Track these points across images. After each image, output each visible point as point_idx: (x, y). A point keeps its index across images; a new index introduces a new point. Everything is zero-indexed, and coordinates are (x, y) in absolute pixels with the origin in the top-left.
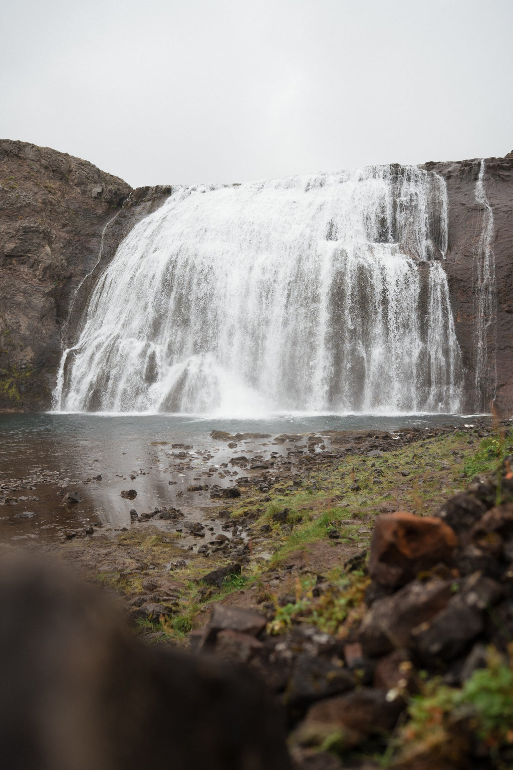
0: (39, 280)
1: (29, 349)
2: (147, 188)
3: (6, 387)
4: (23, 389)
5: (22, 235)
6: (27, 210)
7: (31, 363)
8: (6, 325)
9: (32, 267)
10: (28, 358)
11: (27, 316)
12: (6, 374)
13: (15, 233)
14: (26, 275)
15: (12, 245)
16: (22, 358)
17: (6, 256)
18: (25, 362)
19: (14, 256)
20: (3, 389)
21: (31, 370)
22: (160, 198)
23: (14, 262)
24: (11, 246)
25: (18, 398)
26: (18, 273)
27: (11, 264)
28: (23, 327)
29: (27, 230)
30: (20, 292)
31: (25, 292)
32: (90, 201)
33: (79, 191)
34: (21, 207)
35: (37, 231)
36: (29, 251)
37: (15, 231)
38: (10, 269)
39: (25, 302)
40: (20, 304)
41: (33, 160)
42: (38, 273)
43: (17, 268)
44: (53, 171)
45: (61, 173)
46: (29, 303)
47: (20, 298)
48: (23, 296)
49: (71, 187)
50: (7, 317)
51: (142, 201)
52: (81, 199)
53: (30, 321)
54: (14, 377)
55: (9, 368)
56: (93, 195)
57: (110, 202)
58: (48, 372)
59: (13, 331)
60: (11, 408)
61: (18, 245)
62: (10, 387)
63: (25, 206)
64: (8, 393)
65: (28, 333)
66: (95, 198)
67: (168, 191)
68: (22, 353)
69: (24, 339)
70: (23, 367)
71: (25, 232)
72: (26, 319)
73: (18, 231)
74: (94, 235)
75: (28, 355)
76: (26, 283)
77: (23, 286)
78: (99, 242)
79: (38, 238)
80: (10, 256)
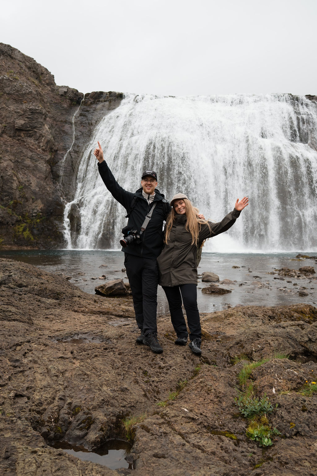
0: (43, 150)
1: (39, 201)
2: (101, 93)
3: (21, 230)
4: (35, 232)
5: (29, 115)
6: (30, 96)
7: (41, 212)
8: (19, 182)
9: (37, 140)
10: (38, 208)
11: (35, 176)
12: (21, 220)
13: (22, 113)
14: (33, 145)
15: (22, 122)
16: (34, 208)
17: (17, 129)
18: (35, 211)
19: (22, 130)
20: (19, 232)
21: (41, 218)
22: (115, 100)
23: (22, 134)
24: (20, 122)
25: (32, 238)
26: (25, 144)
27: (19, 136)
28: (33, 184)
29: (33, 112)
30: (28, 158)
31: (31, 158)
32: (58, 97)
33: (50, 89)
34: (25, 94)
35: (41, 113)
36: (35, 127)
37: (23, 111)
38: (18, 140)
39: (33, 165)
40: (29, 167)
41: (20, 61)
42: (41, 144)
43: (25, 139)
44: (34, 71)
45: (37, 74)
46: (36, 166)
47: (28, 162)
48: (31, 161)
49: (44, 85)
50: (20, 176)
51: (99, 101)
52: (51, 95)
53: (38, 180)
54: (26, 223)
55: (23, 216)
56: (60, 93)
57: (71, 100)
58: (55, 219)
59: (25, 187)
60: (27, 246)
61: (27, 122)
62: (24, 230)
63: (28, 94)
64: (23, 235)
65: (37, 189)
66: (62, 95)
67: (120, 96)
68: (34, 205)
69: (34, 193)
70: (34, 215)
71: (32, 113)
72: (35, 179)
73: (25, 111)
74: (66, 122)
75: (39, 206)
76: (32, 151)
77: (30, 154)
78: (71, 128)
79: (42, 118)
80: (20, 130)
